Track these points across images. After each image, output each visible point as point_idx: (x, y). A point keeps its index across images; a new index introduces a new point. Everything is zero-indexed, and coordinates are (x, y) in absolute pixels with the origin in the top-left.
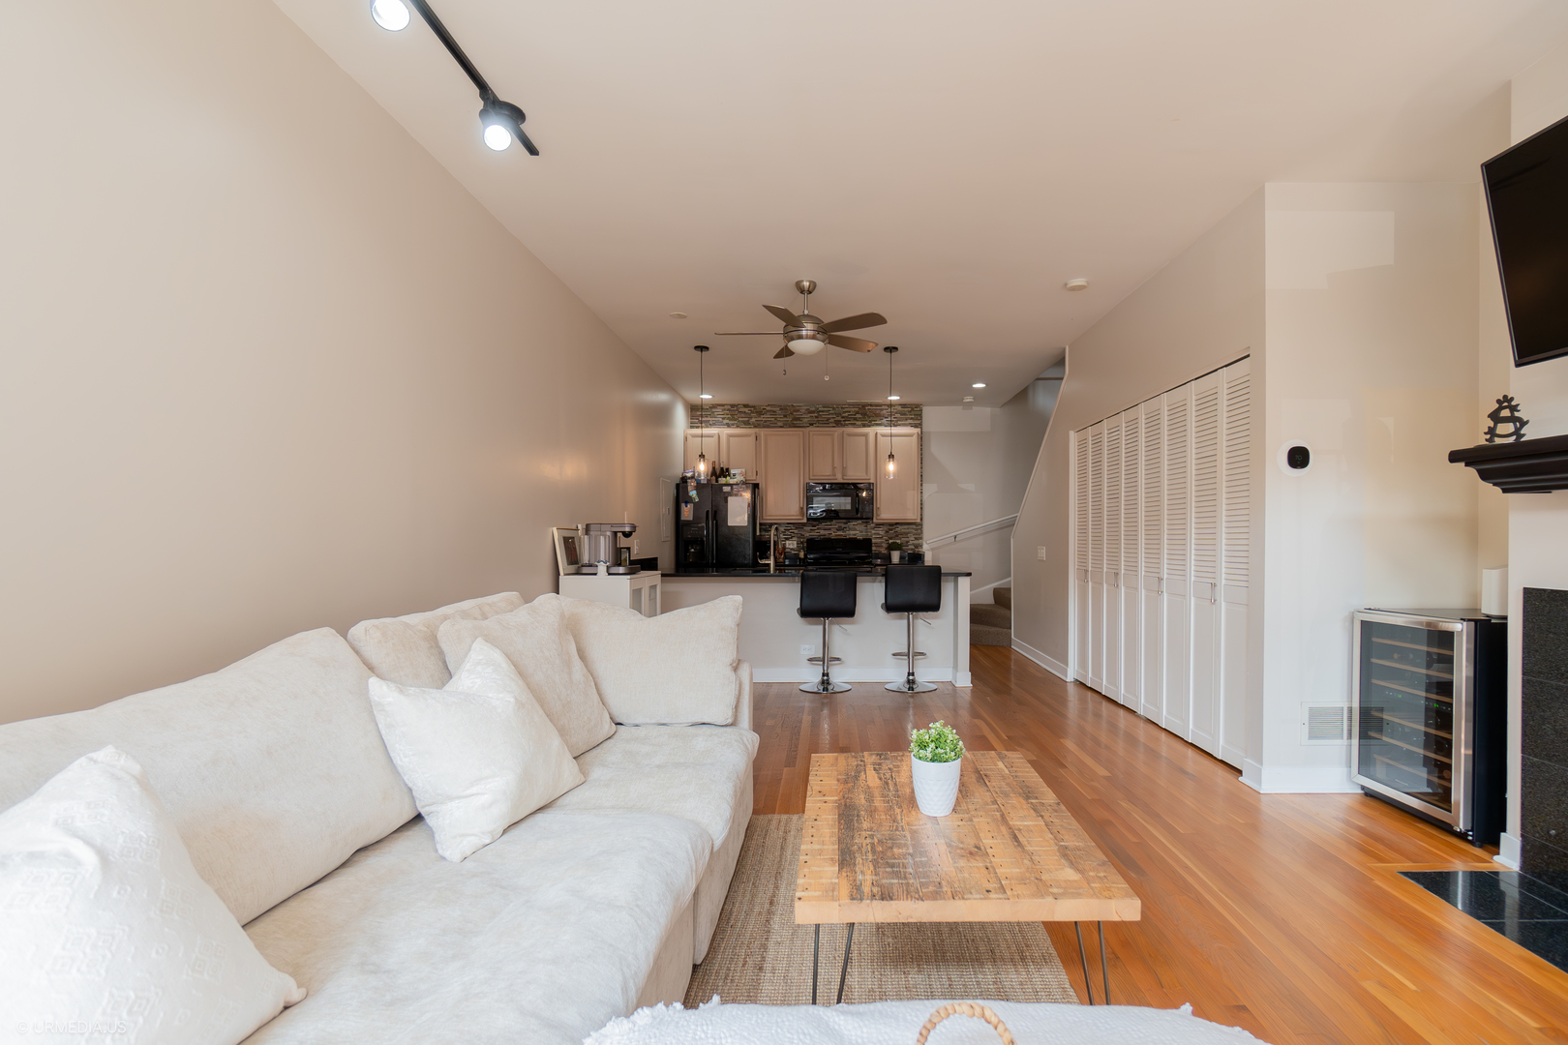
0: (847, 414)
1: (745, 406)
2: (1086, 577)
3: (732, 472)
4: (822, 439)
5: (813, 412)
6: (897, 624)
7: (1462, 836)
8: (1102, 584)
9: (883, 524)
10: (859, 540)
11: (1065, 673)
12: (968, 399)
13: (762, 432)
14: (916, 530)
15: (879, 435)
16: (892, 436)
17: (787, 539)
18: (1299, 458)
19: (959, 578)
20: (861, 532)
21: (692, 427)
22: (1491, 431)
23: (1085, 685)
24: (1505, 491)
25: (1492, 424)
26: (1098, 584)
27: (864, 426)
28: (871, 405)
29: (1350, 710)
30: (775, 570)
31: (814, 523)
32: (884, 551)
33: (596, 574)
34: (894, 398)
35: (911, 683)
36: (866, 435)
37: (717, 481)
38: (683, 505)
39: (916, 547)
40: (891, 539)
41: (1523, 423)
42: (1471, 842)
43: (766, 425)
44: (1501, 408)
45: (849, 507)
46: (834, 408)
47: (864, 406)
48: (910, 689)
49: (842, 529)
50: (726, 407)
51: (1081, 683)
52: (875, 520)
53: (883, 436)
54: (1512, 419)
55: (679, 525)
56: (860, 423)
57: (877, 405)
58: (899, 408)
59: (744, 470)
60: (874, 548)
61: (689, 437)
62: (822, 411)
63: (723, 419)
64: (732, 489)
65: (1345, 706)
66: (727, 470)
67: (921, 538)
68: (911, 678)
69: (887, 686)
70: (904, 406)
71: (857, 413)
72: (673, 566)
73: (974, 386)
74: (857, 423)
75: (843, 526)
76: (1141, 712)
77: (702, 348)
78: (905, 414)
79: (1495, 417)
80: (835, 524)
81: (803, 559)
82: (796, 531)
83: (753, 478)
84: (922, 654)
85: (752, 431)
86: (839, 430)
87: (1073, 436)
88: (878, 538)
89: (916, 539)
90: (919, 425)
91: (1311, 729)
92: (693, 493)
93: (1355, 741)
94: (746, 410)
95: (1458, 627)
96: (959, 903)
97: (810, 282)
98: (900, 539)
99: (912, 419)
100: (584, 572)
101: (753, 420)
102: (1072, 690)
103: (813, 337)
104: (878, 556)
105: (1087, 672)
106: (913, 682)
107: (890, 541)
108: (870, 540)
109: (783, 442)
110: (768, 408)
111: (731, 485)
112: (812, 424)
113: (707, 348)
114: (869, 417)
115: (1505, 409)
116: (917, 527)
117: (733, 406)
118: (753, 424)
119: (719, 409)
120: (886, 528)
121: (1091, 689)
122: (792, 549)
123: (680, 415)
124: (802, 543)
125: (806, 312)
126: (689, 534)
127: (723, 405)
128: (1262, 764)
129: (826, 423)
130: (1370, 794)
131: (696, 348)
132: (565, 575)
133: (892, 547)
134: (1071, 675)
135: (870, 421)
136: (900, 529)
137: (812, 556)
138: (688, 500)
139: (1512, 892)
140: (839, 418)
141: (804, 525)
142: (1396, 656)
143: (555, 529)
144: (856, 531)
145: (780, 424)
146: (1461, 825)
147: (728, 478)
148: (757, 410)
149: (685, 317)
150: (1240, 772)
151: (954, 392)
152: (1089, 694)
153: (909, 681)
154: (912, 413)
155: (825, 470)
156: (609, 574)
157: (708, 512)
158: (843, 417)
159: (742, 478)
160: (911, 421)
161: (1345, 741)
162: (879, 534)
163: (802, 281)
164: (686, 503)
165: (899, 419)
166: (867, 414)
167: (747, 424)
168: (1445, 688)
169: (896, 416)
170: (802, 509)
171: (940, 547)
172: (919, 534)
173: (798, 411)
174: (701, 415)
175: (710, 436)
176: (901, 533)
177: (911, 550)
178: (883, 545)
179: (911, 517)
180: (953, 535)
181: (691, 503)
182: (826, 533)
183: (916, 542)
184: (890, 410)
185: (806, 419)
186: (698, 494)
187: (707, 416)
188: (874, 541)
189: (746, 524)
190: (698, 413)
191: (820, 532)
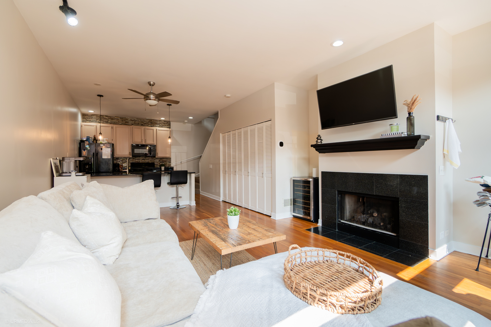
0: (145, 122)
1: (106, 116)
2: (226, 173)
4: (137, 130)
5: (133, 120)
6: (173, 189)
7: (312, 222)
8: (231, 174)
9: (158, 158)
10: (150, 163)
12: (186, 121)
13: (115, 126)
15: (157, 130)
16: (161, 131)
17: (124, 163)
18: (281, 144)
19: (192, 174)
20: (151, 161)
21: (83, 122)
22: (317, 141)
23: (226, 202)
24: (319, 153)
25: (317, 140)
26: (230, 174)
27: (151, 126)
28: (154, 120)
29: (291, 199)
30: (129, 173)
31: (134, 158)
32: (159, 167)
33: (70, 176)
34: (163, 119)
35: (178, 206)
36: (153, 130)
37: (97, 142)
38: (83, 151)
39: (169, 165)
40: (161, 163)
41: (322, 140)
42: (313, 222)
43: (115, 123)
44: (318, 137)
45: (147, 152)
46: (141, 120)
47: (151, 120)
48: (177, 208)
49: (144, 160)
51: (224, 201)
52: (156, 157)
53: (159, 130)
54: (320, 139)
56: (150, 125)
57: (156, 120)
58: (163, 122)
59: (107, 139)
60: (155, 166)
61: (83, 126)
62: (137, 121)
63: (97, 120)
65: (290, 198)
67: (171, 163)
68: (178, 204)
69: (170, 208)
70: (165, 121)
71: (149, 122)
73: (189, 118)
74: (149, 125)
75: (144, 158)
76: (243, 206)
77: (101, 96)
78: (165, 124)
79: (317, 138)
80: (141, 158)
82: (127, 160)
83: (111, 142)
84: (181, 197)
85: (109, 125)
86: (143, 127)
87: (221, 135)
88: (157, 162)
89: (169, 163)
90: (170, 128)
91: (284, 204)
92: (87, 147)
93: (292, 206)
94: (107, 118)
95: (311, 180)
96: (255, 243)
97: (153, 82)
98: (164, 163)
99: (167, 125)
100: (64, 175)
101: (110, 121)
102: (222, 204)
103: (155, 100)
104: (157, 168)
105: (226, 198)
106: (179, 206)
107: (161, 164)
109: (122, 130)
110: (116, 118)
111: (103, 144)
112: (133, 125)
113: (102, 96)
115: (319, 138)
116: (169, 159)
117: (101, 116)
118: (109, 122)
119: (95, 116)
120: (159, 159)
121: (228, 202)
123: (80, 117)
124: (129, 164)
125: (152, 92)
126: (85, 162)
127: (97, 115)
128: (276, 213)
129: (138, 124)
130: (295, 217)
131: (98, 95)
132: (57, 176)
133: (161, 166)
134: (221, 199)
135: (154, 125)
136: (164, 160)
139: (320, 230)
140: (143, 123)
141: (130, 158)
142: (299, 187)
143: (51, 159)
144: (148, 160)
145: (121, 124)
146: (312, 220)
148: (111, 118)
149: (99, 85)
150: (271, 216)
151: (182, 119)
152: (227, 204)
153: (177, 205)
154: (167, 124)
155: (138, 140)
156: (76, 176)
157: (94, 153)
158: (144, 123)
159: (107, 142)
160: (167, 126)
161: (290, 206)
162: (157, 161)
163: (151, 82)
164: (84, 150)
165: (163, 125)
166: (152, 123)
167: (107, 122)
168: (309, 192)
169: (162, 124)
170: (130, 153)
171: (176, 165)
172: (170, 161)
173: (127, 120)
174: (87, 118)
175: (93, 126)
176: (164, 161)
177: (168, 166)
178: (159, 165)
179: (168, 156)
180: (181, 161)
181: (87, 150)
182: (138, 161)
183: (169, 164)
184: (160, 122)
185: (130, 123)
186: (89, 147)
187: (90, 118)
188: (155, 163)
189: (110, 158)
190: (86, 117)
191: (136, 160)
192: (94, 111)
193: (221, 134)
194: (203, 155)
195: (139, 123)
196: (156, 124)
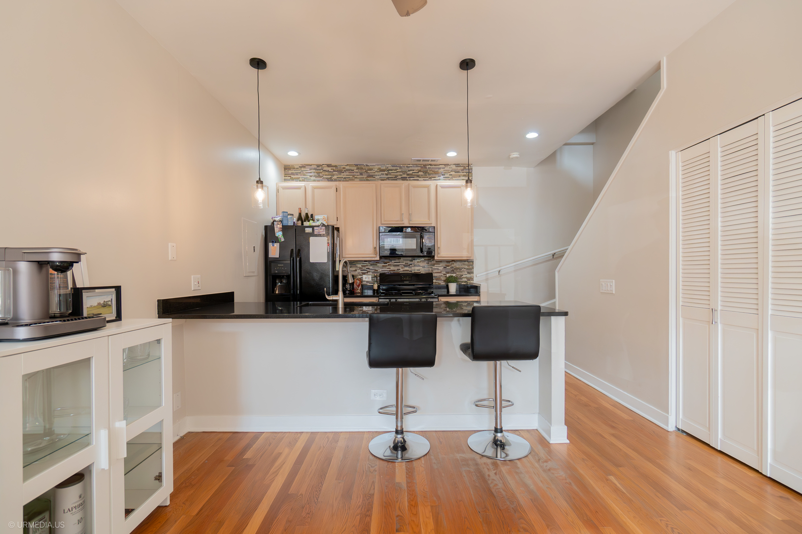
0: (411, 172)
1: (329, 166)
3: (316, 217)
4: (392, 190)
5: (383, 171)
9: (441, 261)
10: (422, 275)
11: (667, 423)
13: (341, 185)
14: (468, 266)
15: (439, 187)
16: (449, 188)
17: (364, 274)
19: (553, 318)
20: (424, 267)
21: (284, 181)
23: (692, 436)
27: (426, 180)
28: (431, 165)
31: (386, 261)
32: (443, 283)
34: (452, 154)
36: (428, 187)
37: (302, 224)
38: (270, 244)
39: (469, 280)
40: (448, 273)
43: (345, 180)
45: (414, 247)
46: (400, 167)
47: (425, 165)
49: (409, 266)
50: (313, 167)
52: (436, 258)
53: (443, 187)
55: (268, 262)
56: (422, 178)
57: (435, 165)
58: (454, 165)
59: (326, 216)
60: (434, 281)
61: (281, 190)
62: (391, 170)
63: (310, 175)
64: (313, 230)
66: (312, 215)
67: (473, 273)
70: (457, 165)
71: (420, 171)
72: (262, 299)
73: (528, 135)
74: (420, 178)
75: (410, 263)
78: (458, 172)
80: (403, 262)
81: (377, 290)
82: (371, 267)
83: (333, 222)
84: (509, 401)
85: (333, 184)
86: (405, 183)
87: (675, 161)
88: (439, 274)
89: (468, 273)
90: (470, 181)
92: (279, 234)
94: (329, 169)
98: (455, 273)
99: (464, 175)
101: (335, 177)
102: (674, 441)
104: (440, 287)
107: (448, 275)
108: (432, 274)
109: (358, 192)
110: (347, 167)
111: (313, 227)
112: (383, 179)
114: (429, 174)
116: (469, 262)
117: (318, 166)
118: (335, 179)
119: (308, 169)
120: (444, 264)
122: (367, 282)
123: (271, 172)
124: (376, 277)
126: (275, 270)
127: (309, 164)
129: (394, 178)
133: (449, 280)
134: (673, 423)
135: (430, 177)
136: (455, 265)
137: (384, 287)
138: (276, 240)
140: (405, 176)
141: (377, 262)
144: (420, 267)
145: (356, 179)
147: (311, 221)
148: (339, 169)
154: (465, 172)
155: (393, 217)
157: (292, 250)
158: (408, 175)
159: (324, 222)
160: (463, 177)
162: (438, 269)
164: (274, 242)
165: (454, 175)
166: (426, 171)
167: (330, 180)
169: (452, 173)
170: (375, 248)
171: (487, 280)
172: (470, 269)
173: (371, 170)
174: (293, 174)
175: (298, 188)
176: (457, 269)
177: (465, 282)
178: (443, 278)
179: (464, 255)
180: (499, 269)
181: (278, 242)
182: (396, 268)
183: (468, 276)
184: (446, 169)
185: (379, 175)
186: (283, 235)
187: (297, 174)
188: (434, 275)
189: (325, 261)
190: (290, 172)
191: (392, 267)
192: (299, 154)
193: (673, 154)
194: (570, 247)
195: (396, 176)
196: (437, 176)
